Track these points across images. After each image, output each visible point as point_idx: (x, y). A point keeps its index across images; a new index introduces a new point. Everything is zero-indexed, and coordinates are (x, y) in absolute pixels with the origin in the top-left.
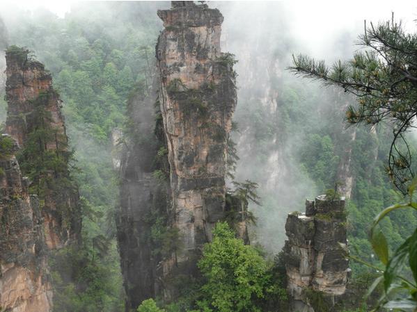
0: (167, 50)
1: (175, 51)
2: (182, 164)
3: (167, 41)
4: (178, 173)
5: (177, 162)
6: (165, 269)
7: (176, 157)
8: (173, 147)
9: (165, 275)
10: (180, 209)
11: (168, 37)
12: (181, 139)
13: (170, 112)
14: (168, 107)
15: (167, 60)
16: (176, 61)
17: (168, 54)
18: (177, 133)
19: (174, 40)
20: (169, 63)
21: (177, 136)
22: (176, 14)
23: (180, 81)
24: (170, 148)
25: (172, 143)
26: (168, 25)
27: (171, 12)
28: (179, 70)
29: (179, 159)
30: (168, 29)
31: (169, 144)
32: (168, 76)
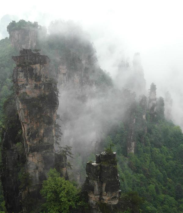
0: (18, 77)
1: (23, 77)
2: (30, 138)
3: (18, 72)
4: (28, 143)
5: (27, 137)
6: (23, 196)
7: (26, 134)
8: (24, 129)
9: (23, 199)
10: (29, 163)
11: (19, 70)
12: (28, 124)
13: (21, 110)
14: (21, 108)
15: (19, 83)
16: (23, 83)
17: (19, 79)
18: (26, 121)
19: (22, 71)
20: (20, 84)
21: (26, 123)
22: (22, 58)
23: (26, 93)
24: (23, 129)
25: (24, 127)
26: (18, 64)
27: (20, 57)
28: (25, 88)
29: (28, 136)
30: (18, 66)
31: (23, 127)
32: (19, 91)
